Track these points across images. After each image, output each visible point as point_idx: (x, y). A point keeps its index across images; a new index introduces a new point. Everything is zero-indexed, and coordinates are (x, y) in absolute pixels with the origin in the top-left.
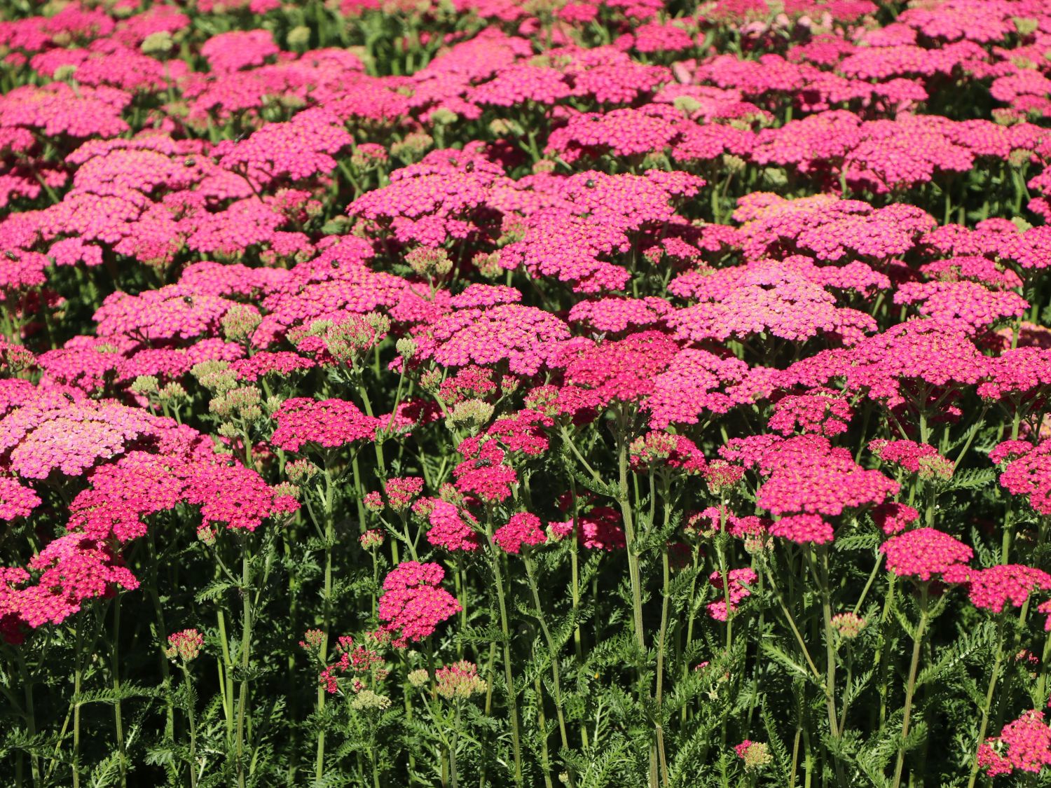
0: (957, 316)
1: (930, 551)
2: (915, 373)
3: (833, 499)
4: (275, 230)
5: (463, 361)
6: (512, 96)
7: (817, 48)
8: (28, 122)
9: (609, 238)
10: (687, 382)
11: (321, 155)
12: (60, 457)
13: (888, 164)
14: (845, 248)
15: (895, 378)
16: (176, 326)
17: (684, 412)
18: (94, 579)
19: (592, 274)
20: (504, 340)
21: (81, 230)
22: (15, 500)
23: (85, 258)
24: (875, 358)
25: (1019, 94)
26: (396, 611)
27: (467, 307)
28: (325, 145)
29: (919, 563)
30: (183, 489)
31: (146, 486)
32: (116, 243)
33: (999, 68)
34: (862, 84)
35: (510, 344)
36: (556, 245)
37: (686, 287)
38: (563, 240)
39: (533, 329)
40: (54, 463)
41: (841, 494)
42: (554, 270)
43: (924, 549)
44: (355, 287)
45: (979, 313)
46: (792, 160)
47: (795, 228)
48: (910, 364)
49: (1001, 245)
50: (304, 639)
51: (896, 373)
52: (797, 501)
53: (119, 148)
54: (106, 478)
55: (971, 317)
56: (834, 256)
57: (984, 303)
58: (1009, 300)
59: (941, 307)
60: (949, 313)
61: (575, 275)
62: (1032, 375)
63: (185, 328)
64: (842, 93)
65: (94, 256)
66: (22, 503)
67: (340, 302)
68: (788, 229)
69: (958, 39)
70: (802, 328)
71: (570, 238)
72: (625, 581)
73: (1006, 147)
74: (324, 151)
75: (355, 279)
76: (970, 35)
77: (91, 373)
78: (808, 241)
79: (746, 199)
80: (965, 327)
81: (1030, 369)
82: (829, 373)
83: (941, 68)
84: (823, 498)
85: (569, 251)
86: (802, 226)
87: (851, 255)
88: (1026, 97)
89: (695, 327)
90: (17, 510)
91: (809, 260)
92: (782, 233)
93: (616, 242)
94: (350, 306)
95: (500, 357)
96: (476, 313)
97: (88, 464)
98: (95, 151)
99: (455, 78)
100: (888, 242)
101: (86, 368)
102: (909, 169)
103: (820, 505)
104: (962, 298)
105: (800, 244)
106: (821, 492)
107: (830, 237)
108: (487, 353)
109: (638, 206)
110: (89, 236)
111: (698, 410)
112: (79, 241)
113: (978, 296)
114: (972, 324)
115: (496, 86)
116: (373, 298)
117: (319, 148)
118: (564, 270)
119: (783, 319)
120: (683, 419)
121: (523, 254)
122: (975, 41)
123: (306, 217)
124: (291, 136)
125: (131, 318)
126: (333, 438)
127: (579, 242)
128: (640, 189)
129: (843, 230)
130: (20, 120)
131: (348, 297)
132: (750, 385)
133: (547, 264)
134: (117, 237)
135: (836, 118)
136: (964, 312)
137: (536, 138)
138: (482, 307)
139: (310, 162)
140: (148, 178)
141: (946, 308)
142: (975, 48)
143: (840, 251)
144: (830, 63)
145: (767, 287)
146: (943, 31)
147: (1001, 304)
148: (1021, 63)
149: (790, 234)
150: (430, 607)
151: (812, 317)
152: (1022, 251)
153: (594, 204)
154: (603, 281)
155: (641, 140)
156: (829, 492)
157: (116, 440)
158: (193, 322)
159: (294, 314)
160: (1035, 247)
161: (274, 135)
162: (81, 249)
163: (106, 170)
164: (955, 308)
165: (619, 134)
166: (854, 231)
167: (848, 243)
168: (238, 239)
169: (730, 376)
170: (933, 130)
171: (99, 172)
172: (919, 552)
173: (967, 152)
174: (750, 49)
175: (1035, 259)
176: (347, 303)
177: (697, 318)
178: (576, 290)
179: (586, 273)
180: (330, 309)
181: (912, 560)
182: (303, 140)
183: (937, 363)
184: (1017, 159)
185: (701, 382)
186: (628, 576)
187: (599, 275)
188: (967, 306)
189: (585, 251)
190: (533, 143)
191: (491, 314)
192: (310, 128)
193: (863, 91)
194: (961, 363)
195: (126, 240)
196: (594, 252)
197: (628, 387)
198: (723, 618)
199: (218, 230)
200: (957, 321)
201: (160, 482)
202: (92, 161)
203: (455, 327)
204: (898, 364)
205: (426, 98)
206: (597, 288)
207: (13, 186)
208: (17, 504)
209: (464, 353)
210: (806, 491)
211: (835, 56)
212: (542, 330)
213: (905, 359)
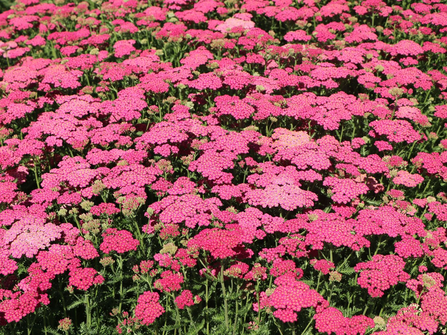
0: (344, 194)
1: (332, 322)
2: (329, 241)
3: (298, 304)
4: (121, 135)
5: (169, 221)
6: (203, 87)
7: (303, 66)
8: (49, 82)
9: (227, 164)
10: (250, 224)
11: (136, 112)
12: (25, 250)
13: (324, 123)
14: (308, 165)
15: (322, 241)
16: (78, 183)
17: (248, 238)
18: (31, 306)
19: (220, 177)
20: (184, 213)
21: (56, 134)
22: (8, 267)
23: (57, 144)
24: (315, 232)
25: (366, 82)
26: (141, 313)
27: (173, 195)
28: (138, 108)
29: (327, 327)
30: (68, 265)
31: (55, 263)
32: (67, 139)
33: (361, 71)
34: (318, 82)
35: (186, 215)
36: (208, 165)
37: (252, 180)
38: (210, 164)
39: (195, 207)
40: (23, 253)
41: (301, 302)
42: (207, 175)
43: (330, 321)
44: (138, 176)
45: (352, 194)
46: (293, 115)
47: (291, 157)
48: (327, 237)
49: (360, 163)
50: (112, 312)
51: (323, 240)
52: (284, 303)
53: (74, 99)
54: (42, 257)
55: (349, 195)
56: (303, 168)
57: (354, 190)
58: (362, 188)
59: (339, 191)
60: (342, 193)
61: (214, 178)
62: (370, 230)
63: (81, 184)
64: (311, 85)
65: (60, 143)
66: (11, 269)
67: (133, 182)
68: (288, 157)
69: (348, 62)
70: (292, 206)
71: (213, 163)
72: (222, 305)
73: (363, 112)
74: (137, 110)
75: (139, 172)
76: (352, 61)
77: (48, 201)
78: (295, 161)
79: (276, 130)
80: (347, 199)
81: (369, 227)
82: (299, 227)
83: (343, 76)
84: (294, 304)
85: (212, 168)
86: (293, 156)
87: (309, 167)
88: (368, 83)
89: (254, 201)
90: (9, 272)
91: (295, 168)
92: (286, 158)
93: (229, 165)
94: (136, 184)
95: (182, 220)
96: (176, 197)
97: (35, 253)
98: (66, 100)
99: (187, 71)
100: (322, 165)
101: (46, 199)
102: (331, 126)
103: (293, 306)
104: (346, 187)
105: (292, 162)
106: (294, 301)
107: (303, 161)
108: (177, 219)
109: (237, 148)
110: (58, 137)
111: (253, 238)
112: (55, 138)
113: (352, 186)
114: (349, 198)
115: (198, 82)
116: (144, 182)
117: (136, 109)
118: (210, 176)
119: (285, 202)
120: (247, 241)
121: (197, 166)
122: (354, 63)
123: (131, 132)
124: (127, 104)
125: (65, 176)
126: (121, 249)
127: (216, 165)
128: (238, 140)
129: (307, 158)
130: (46, 81)
131: (136, 180)
132: (272, 225)
133: (204, 173)
134: (67, 138)
135: (309, 96)
136: (347, 193)
137: (211, 98)
138: (178, 195)
139: (132, 115)
140: (81, 113)
141: (341, 191)
142: (353, 66)
143: (306, 166)
144: (308, 72)
145: (281, 186)
146: (344, 59)
147: (360, 189)
148: (367, 70)
149: (289, 159)
150: (153, 312)
151: (295, 202)
152: (367, 166)
153: (222, 145)
154: (224, 180)
155: (242, 115)
156: (297, 301)
157: (47, 241)
158: (84, 182)
159: (116, 185)
160: (372, 165)
161: (121, 103)
162: (55, 141)
163: (68, 108)
164: (344, 191)
165: (235, 111)
166: (311, 159)
167: (309, 163)
168: (107, 140)
169: (265, 222)
170: (339, 101)
171: (66, 109)
172: (328, 322)
173: (350, 113)
174: (283, 63)
175: (371, 170)
176: (135, 183)
177: (255, 197)
178: (214, 182)
179: (218, 177)
180: (129, 184)
181: (325, 326)
182: (131, 105)
183: (338, 237)
184: (366, 116)
185: (255, 224)
186: (224, 303)
187: (222, 178)
188: (348, 190)
189: (218, 168)
190: (209, 99)
191: (181, 198)
192: (134, 101)
193: (318, 84)
194: (346, 238)
195: (70, 139)
196: (221, 169)
197: (223, 253)
198: (257, 310)
199: (101, 135)
200: (344, 196)
201: (60, 262)
202: (64, 104)
203: (168, 204)
204: (323, 236)
205: (176, 80)
206: (221, 182)
207: (45, 101)
208: (9, 269)
209: (169, 218)
210: (288, 299)
211: (309, 70)
212: (198, 208)
213: (326, 235)
